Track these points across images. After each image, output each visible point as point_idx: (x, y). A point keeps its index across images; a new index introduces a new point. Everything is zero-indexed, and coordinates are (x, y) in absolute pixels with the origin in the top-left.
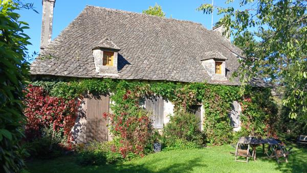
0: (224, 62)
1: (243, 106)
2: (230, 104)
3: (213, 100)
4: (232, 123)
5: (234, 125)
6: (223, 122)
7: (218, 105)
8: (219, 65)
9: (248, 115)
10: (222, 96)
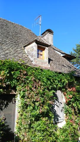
0: (47, 48)
1: (68, 97)
2: (54, 93)
3: (30, 86)
4: (56, 117)
5: (58, 120)
6: (44, 119)
7: (37, 94)
8: (42, 51)
9: (73, 107)
10: (43, 82)
